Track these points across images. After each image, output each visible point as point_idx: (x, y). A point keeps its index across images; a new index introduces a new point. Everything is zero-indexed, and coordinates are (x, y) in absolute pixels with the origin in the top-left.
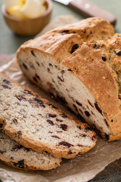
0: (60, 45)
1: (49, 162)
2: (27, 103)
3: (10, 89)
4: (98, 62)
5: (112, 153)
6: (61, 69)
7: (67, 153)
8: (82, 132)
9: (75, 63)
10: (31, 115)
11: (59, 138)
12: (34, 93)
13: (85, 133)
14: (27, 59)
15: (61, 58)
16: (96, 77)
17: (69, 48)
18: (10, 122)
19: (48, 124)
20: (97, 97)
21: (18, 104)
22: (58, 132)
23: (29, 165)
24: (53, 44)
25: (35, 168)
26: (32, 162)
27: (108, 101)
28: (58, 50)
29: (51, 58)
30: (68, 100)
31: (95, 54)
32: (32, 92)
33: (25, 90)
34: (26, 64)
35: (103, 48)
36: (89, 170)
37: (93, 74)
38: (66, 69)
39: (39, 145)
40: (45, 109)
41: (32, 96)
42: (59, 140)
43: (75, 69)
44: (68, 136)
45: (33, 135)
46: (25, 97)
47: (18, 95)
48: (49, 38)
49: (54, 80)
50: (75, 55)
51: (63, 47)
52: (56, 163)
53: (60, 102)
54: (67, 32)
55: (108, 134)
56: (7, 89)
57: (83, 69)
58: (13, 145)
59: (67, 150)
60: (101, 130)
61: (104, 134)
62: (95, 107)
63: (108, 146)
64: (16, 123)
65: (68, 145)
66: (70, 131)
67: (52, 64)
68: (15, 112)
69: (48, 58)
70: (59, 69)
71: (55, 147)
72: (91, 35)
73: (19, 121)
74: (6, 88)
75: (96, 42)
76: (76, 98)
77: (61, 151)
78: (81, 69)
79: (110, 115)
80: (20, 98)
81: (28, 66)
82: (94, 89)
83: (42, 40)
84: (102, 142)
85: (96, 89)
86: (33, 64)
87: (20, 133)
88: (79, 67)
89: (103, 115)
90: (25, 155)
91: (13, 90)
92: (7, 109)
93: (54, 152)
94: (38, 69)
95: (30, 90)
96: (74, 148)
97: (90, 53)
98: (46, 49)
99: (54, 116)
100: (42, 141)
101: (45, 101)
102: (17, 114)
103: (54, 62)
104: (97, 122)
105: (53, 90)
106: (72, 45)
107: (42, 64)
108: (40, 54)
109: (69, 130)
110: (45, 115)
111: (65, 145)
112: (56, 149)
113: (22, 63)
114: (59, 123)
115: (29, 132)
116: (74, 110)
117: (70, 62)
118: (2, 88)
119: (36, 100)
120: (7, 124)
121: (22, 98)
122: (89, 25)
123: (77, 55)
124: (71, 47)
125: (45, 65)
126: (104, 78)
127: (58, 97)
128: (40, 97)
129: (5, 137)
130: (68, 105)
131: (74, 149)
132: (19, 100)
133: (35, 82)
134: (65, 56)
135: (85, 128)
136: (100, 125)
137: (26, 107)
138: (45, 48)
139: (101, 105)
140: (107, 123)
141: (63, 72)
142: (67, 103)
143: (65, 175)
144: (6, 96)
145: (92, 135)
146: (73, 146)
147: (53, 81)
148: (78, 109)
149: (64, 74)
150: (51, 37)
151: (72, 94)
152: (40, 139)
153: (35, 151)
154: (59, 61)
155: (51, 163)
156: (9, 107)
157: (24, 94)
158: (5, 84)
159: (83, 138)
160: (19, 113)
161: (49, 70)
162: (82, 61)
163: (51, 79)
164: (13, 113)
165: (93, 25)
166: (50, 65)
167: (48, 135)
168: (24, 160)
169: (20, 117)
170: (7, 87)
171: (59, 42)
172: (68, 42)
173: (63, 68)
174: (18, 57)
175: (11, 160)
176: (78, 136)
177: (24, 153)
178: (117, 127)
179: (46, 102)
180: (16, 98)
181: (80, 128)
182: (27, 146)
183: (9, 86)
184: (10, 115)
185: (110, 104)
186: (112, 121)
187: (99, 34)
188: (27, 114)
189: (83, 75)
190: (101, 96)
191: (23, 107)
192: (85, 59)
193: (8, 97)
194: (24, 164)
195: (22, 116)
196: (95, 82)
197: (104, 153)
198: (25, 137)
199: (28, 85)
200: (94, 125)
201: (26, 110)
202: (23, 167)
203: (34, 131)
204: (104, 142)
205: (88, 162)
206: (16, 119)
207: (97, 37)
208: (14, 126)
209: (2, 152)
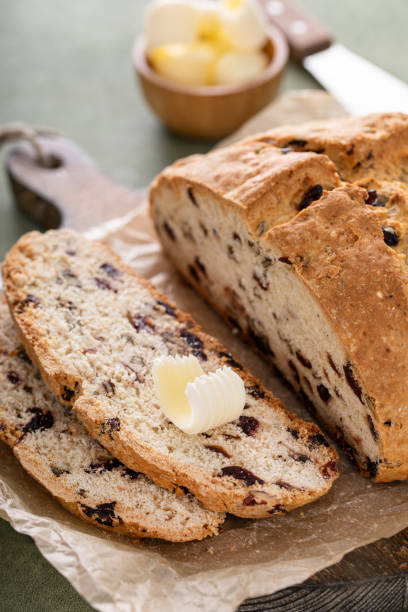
0: (268, 183)
1: (187, 519)
2: (157, 340)
3: (116, 292)
4: (370, 247)
5: (378, 517)
6: (263, 252)
7: (240, 501)
8: (300, 447)
9: (304, 241)
11: (226, 455)
12: (184, 315)
13: (306, 450)
14: (176, 210)
15: (268, 220)
16: (357, 292)
17: (296, 195)
18: (95, 387)
20: (353, 349)
21: (130, 340)
22: (229, 437)
23: (127, 520)
24: (250, 176)
25: (144, 531)
26: (137, 512)
27: (382, 364)
28: (261, 197)
29: (238, 216)
30: (277, 346)
31: (366, 223)
32: (177, 312)
33: (159, 303)
34: (172, 225)
35: (395, 206)
36: (302, 556)
37: (350, 282)
38: (274, 255)
39: (163, 464)
40: (205, 364)
41: (176, 323)
42: (226, 460)
43: (302, 258)
44: (254, 452)
45: (153, 434)
46: (153, 322)
47: (134, 313)
48: (244, 157)
49: (244, 282)
50: (306, 217)
51: (278, 191)
52: (206, 526)
53: (256, 350)
54: (298, 144)
55: (373, 460)
56: (106, 292)
57: (324, 261)
58: (93, 456)
59: (242, 491)
60: (356, 447)
61: (364, 460)
62: (344, 377)
63: (372, 495)
64: (110, 394)
65: (249, 478)
66: (265, 439)
67: (241, 236)
68: (115, 361)
69: (231, 215)
70: (258, 253)
71: (207, 479)
72: (369, 163)
74: (103, 289)
75: (379, 187)
76: (298, 342)
77: (224, 494)
78: (317, 260)
79: (382, 406)
80: (140, 322)
81: (178, 233)
82: (345, 326)
83: (223, 162)
84: (357, 481)
85: (352, 325)
86: (190, 229)
87: (115, 424)
88: (312, 253)
89: (363, 404)
90: (121, 489)
91: (122, 297)
92: (93, 351)
93: (204, 494)
94: (202, 243)
95: (173, 303)
96: (265, 488)
97: (349, 218)
98: (227, 190)
100: (176, 455)
101: (210, 340)
102: (119, 369)
103: (245, 229)
104: (347, 422)
105: (237, 312)
106: (307, 188)
107: (215, 231)
108: (212, 202)
109: (262, 437)
111: (239, 477)
112: (210, 484)
113: (161, 222)
115: (143, 426)
116: (289, 377)
117: (288, 238)
118: (95, 287)
119: (183, 333)
120: (82, 394)
121: (146, 323)
122: (367, 132)
123: (312, 220)
124: (302, 194)
125: (221, 234)
126: (380, 295)
127: (251, 332)
128: (198, 327)
129: (74, 430)
130: (276, 362)
131: (263, 492)
132: (137, 328)
133: (192, 281)
134: (279, 216)
135: (310, 437)
136: (356, 432)
137: (150, 352)
138: (228, 185)
139: (362, 374)
140: (372, 427)
141: (267, 262)
142: (272, 354)
143: (227, 563)
144: (100, 312)
145: (328, 459)
146: (261, 482)
147: (241, 285)
148: (301, 377)
149: (271, 269)
150: (251, 155)
151: (288, 329)
152: (171, 450)
153: (153, 483)
154: (260, 228)
155: (190, 524)
156: (100, 346)
157: (153, 313)
158: (103, 276)
159: (297, 466)
160: (126, 366)
161: (231, 251)
162: (324, 237)
163: (235, 278)
164: (108, 365)
165: (380, 134)
166: (236, 236)
167: (197, 443)
168: (115, 503)
169: (125, 377)
170: (108, 287)
171: (268, 174)
172: (295, 178)
173: (269, 251)
174: (152, 201)
175: (79, 498)
176: (285, 455)
177: (122, 482)
178: (401, 443)
179: (212, 346)
180: (126, 321)
181: (295, 434)
182: (130, 464)
183: (115, 284)
184: (98, 369)
185: (387, 374)
186: (388, 423)
187: (394, 163)
188: (147, 372)
189: (320, 279)
190: (366, 347)
191: (140, 351)
192: (333, 233)
193: (106, 315)
194: (113, 515)
195: (133, 375)
196: (352, 305)
197: (354, 515)
198: (127, 436)
199: (170, 288)
200: (339, 429)
202: (109, 523)
203: (156, 425)
204: (363, 481)
205: (305, 533)
206: (113, 381)
207: (387, 172)
208: (103, 402)
209: (57, 472)
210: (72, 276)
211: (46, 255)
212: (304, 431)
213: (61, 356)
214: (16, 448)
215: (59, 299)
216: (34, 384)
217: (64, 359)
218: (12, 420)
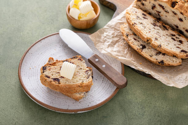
1: (176, 61)
2: (159, 28)
10: (163, 35)
11: (180, 48)
18: (154, 39)
19: (172, 40)
21: (155, 28)
22: (179, 45)
23: (166, 63)
26: (167, 61)
32: (159, 21)
33: (155, 20)
40: (169, 31)
41: (160, 24)
44: (184, 47)
46: (157, 24)
47: (152, 23)
52: (180, 62)
56: (146, 20)
58: (155, 52)
59: (185, 55)
68: (154, 33)
73: (158, 39)
87: (160, 46)
90: (163, 58)
91: (149, 20)
92: (150, 32)
93: (179, 56)
99: (174, 35)
100: (172, 50)
109: (184, 44)
110: (169, 35)
111: (184, 52)
112: (180, 54)
114: (178, 40)
115: (165, 45)
120: (152, 41)
128: (164, 24)
129: (150, 48)
132: (154, 26)
137: (159, 30)
146: (187, 52)
152: (171, 49)
157: (155, 22)
158: (144, 16)
160: (157, 34)
167: (174, 47)
168: (163, 60)
169: (158, 36)
170: (146, 18)
175: (157, 61)
177: (163, 56)
179: (168, 27)
180: (152, 25)
182: (163, 52)
184: (153, 35)
188: (161, 35)
191: (157, 30)
193: (148, 24)
194: (164, 63)
198: (163, 48)
201: (159, 32)
203: (167, 45)
206: (156, 37)
208: (156, 41)
209: (151, 56)
210: (139, 17)
211: (132, 13)
214: (142, 53)
215: (139, 23)
216: (139, 40)
217: (146, 34)
218: (138, 48)
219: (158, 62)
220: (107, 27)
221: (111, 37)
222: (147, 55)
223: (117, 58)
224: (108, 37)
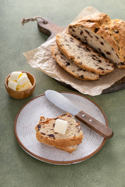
2: (82, 49)
7: (102, 73)
8: (108, 64)
10: (85, 55)
11: (98, 66)
13: (109, 64)
18: (77, 58)
19: (92, 59)
21: (79, 50)
22: (98, 63)
23: (86, 78)
25: (88, 79)
26: (87, 76)
33: (81, 43)
40: (91, 53)
41: (84, 46)
44: (102, 65)
45: (87, 64)
47: (78, 45)
52: (97, 77)
56: (73, 42)
58: (78, 69)
59: (102, 71)
65: (103, 69)
71: (97, 70)
72: (102, 23)
73: (80, 58)
75: (105, 26)
77: (99, 72)
84: (116, 69)
87: (81, 63)
91: (75, 43)
92: (74, 52)
93: (96, 72)
99: (95, 56)
100: (91, 67)
102: (79, 54)
109: (102, 63)
110: (91, 55)
111: (101, 69)
114: (98, 59)
115: (85, 63)
118: (71, 42)
119: (86, 48)
120: (75, 59)
128: (88, 47)
131: (105, 71)
132: (79, 48)
144: (73, 46)
145: (112, 65)
152: (90, 66)
153: (88, 71)
155: (95, 77)
157: (80, 45)
158: (71, 40)
159: (108, 67)
167: (93, 64)
168: (83, 75)
175: (78, 75)
176: (106, 65)
177: (83, 72)
179: (91, 49)
180: (77, 47)
181: (107, 62)
182: (84, 69)
184: (76, 55)
187: (105, 22)
188: (83, 54)
198: (84, 65)
201: (82, 52)
202: (83, 78)
203: (87, 62)
206: (79, 56)
208: (79, 60)
209: (73, 72)
210: (67, 40)
212: (108, 61)
213: (70, 53)
214: (66, 69)
215: (66, 44)
216: (65, 58)
217: (71, 54)
218: (64, 64)
219: (78, 77)
220: (41, 48)
221: (42, 56)
222: (70, 70)
223: (45, 72)
224: (40, 55)
